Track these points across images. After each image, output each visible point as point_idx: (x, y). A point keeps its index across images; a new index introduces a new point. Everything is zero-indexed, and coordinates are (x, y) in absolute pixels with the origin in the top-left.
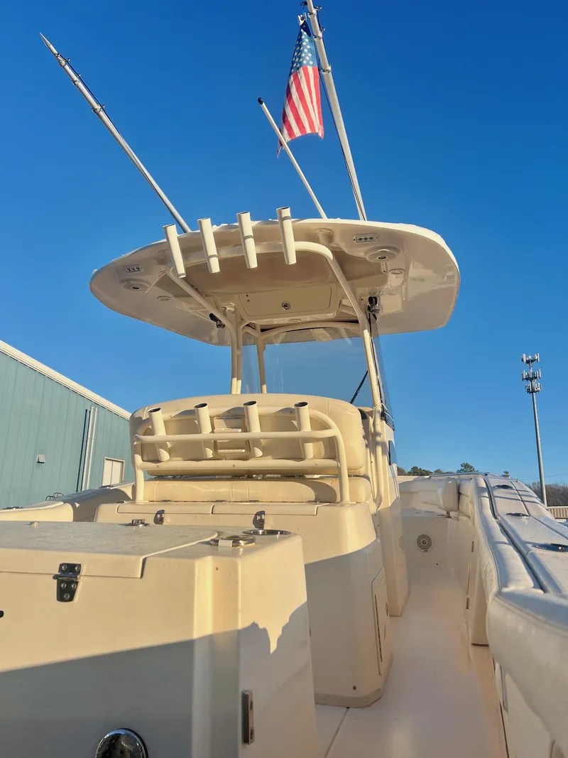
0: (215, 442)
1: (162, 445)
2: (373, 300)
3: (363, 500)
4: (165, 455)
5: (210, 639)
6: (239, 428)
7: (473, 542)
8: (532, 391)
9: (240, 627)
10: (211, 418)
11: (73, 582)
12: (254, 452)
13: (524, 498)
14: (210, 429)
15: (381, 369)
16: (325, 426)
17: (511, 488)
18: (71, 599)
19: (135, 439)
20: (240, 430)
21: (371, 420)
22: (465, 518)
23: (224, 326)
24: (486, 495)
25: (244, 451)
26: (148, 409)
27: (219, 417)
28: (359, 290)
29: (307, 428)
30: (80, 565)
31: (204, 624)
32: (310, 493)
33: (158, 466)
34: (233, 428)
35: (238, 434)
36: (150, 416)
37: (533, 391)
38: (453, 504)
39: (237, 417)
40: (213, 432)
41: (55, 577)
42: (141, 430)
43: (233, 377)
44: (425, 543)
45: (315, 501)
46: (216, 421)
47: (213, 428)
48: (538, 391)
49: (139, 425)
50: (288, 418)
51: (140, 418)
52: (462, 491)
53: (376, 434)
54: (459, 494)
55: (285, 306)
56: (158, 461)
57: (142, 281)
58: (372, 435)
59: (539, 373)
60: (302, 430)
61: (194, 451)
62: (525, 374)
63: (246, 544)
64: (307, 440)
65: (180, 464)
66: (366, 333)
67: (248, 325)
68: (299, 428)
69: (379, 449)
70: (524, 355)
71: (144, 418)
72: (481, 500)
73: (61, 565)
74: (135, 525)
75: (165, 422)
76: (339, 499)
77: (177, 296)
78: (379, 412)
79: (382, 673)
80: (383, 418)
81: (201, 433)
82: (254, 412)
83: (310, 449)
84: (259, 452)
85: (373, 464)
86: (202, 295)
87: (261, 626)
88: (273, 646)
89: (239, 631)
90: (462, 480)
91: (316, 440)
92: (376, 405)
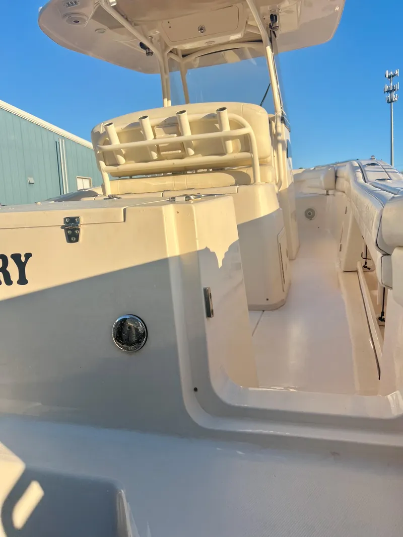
0: (158, 146)
1: (118, 151)
2: (274, 18)
3: (270, 181)
4: (122, 160)
5: (179, 257)
6: (175, 133)
7: (346, 207)
8: (390, 102)
9: (198, 249)
10: (153, 127)
11: (76, 229)
12: (187, 151)
13: (387, 170)
14: (153, 137)
15: (280, 80)
16: (241, 126)
17: (378, 165)
18: (77, 240)
19: (97, 149)
20: (176, 135)
21: (274, 124)
22: (340, 193)
23: (152, 53)
24: (360, 170)
25: (180, 151)
26: (103, 125)
27: (159, 126)
28: (262, 9)
29: (227, 128)
30: (79, 217)
31: (174, 248)
32: (231, 179)
33: (118, 169)
34: (170, 134)
35: (174, 138)
36: (106, 129)
37: (392, 101)
38: (332, 185)
39: (172, 125)
40: (155, 138)
41: (63, 227)
42: (101, 142)
43: (164, 98)
44: (310, 214)
45: (235, 185)
46: (156, 129)
47: (155, 135)
48: (396, 101)
49: (99, 138)
50: (212, 122)
51: (98, 133)
52: (338, 175)
53: (278, 134)
54: (336, 177)
55: (201, 29)
56: (117, 164)
57: (81, 14)
58: (274, 135)
59: (398, 87)
60: (224, 131)
61: (142, 155)
62: (387, 87)
63: (195, 198)
64: (227, 138)
65: (133, 166)
66: (269, 49)
67: (171, 52)
68: (221, 130)
69: (280, 146)
70: (387, 72)
71: (102, 132)
72: (356, 175)
73: (65, 219)
74: (111, 198)
75: (118, 134)
76: (252, 181)
77: (111, 28)
78: (280, 117)
79: (285, 290)
80: (283, 121)
81: (146, 140)
82: (185, 119)
83: (230, 145)
84: (191, 152)
85: (276, 157)
86: (131, 24)
87: (212, 250)
88: (220, 264)
89: (198, 252)
90: (338, 167)
91: (234, 138)
92: (278, 111)
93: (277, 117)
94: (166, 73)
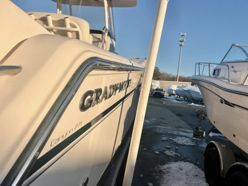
16: (75, 27)
29: (68, 27)
37: (181, 46)
39: (45, 20)
50: (62, 23)
64: (69, 31)
68: (65, 26)
70: (181, 33)
80: (109, 35)
82: (50, 19)
83: (70, 34)
91: (72, 32)
92: (106, 30)
93: (106, 32)
94: (60, 2)
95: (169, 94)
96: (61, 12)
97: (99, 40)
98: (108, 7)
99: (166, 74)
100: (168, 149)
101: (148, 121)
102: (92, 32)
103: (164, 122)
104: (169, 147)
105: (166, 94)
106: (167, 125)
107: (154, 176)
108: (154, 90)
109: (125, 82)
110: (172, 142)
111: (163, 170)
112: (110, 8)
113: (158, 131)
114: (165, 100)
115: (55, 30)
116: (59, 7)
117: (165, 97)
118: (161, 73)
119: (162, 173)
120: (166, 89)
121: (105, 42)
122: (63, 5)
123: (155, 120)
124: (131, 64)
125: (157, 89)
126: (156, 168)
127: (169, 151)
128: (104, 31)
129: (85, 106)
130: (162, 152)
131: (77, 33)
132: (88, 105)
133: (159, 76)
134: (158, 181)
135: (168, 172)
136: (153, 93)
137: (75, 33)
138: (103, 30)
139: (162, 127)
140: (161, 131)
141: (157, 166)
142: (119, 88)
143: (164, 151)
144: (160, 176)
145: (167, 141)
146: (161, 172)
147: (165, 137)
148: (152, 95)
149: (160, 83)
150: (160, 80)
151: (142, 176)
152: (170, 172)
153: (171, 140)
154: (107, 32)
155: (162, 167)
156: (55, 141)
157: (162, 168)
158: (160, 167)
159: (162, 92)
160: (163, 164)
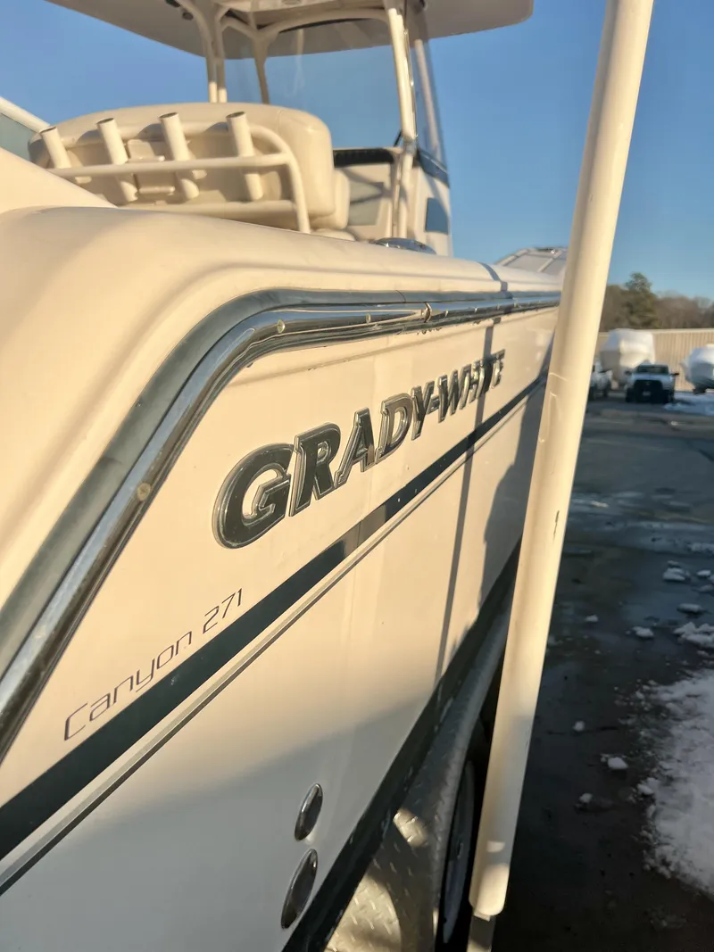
0: (135, 175)
6: (162, 154)
10: (125, 141)
14: (124, 157)
20: (163, 158)
25: (173, 188)
27: (135, 137)
29: (247, 152)
36: (43, 138)
39: (158, 138)
40: (129, 161)
46: (131, 143)
47: (128, 155)
60: (240, 156)
64: (250, 169)
67: (230, 15)
68: (234, 153)
75: (67, 148)
80: (419, 163)
81: (112, 162)
82: (175, 128)
83: (255, 183)
84: (193, 189)
85: (396, 227)
91: (262, 170)
92: (408, 142)
93: (405, 152)
94: (217, 54)
95: (695, 383)
96: (223, 93)
97: (381, 191)
98: (410, 43)
99: (683, 299)
100: (692, 615)
101: (605, 505)
102: (343, 159)
103: (673, 503)
104: (695, 607)
105: (682, 387)
106: (685, 517)
107: (632, 727)
108: (628, 373)
109: (467, 370)
110: (707, 587)
111: (670, 706)
112: (419, 44)
113: (646, 542)
114: (678, 412)
115: (198, 174)
116: (217, 76)
117: (677, 396)
118: (660, 297)
119: (664, 719)
120: (682, 365)
121: (403, 194)
122: (230, 65)
123: (634, 500)
124: (496, 287)
125: (642, 369)
126: (640, 695)
127: (697, 627)
128: (397, 150)
129: (249, 521)
130: (666, 632)
131: (284, 172)
132: (265, 512)
133: (650, 311)
134: (649, 749)
135: (691, 713)
136: (626, 387)
137: (274, 176)
138: (396, 144)
139: (667, 526)
140: (663, 543)
141: (646, 687)
142: (436, 405)
143: (676, 624)
144: (658, 728)
145: (687, 581)
146: (659, 710)
147: (677, 567)
148: (622, 395)
149: (656, 338)
150: (656, 328)
151: (579, 726)
152: (699, 714)
153: (704, 578)
154: (409, 152)
155: (667, 691)
156: (88, 710)
157: (666, 697)
158: (656, 693)
159: (664, 379)
160: (669, 678)
